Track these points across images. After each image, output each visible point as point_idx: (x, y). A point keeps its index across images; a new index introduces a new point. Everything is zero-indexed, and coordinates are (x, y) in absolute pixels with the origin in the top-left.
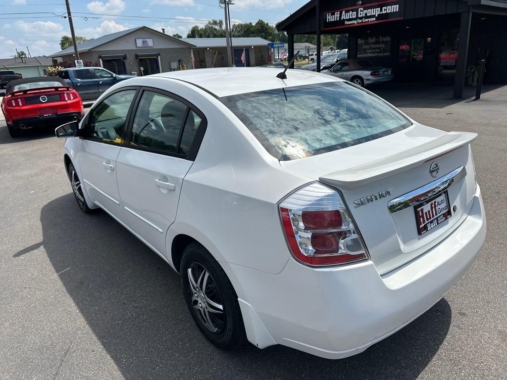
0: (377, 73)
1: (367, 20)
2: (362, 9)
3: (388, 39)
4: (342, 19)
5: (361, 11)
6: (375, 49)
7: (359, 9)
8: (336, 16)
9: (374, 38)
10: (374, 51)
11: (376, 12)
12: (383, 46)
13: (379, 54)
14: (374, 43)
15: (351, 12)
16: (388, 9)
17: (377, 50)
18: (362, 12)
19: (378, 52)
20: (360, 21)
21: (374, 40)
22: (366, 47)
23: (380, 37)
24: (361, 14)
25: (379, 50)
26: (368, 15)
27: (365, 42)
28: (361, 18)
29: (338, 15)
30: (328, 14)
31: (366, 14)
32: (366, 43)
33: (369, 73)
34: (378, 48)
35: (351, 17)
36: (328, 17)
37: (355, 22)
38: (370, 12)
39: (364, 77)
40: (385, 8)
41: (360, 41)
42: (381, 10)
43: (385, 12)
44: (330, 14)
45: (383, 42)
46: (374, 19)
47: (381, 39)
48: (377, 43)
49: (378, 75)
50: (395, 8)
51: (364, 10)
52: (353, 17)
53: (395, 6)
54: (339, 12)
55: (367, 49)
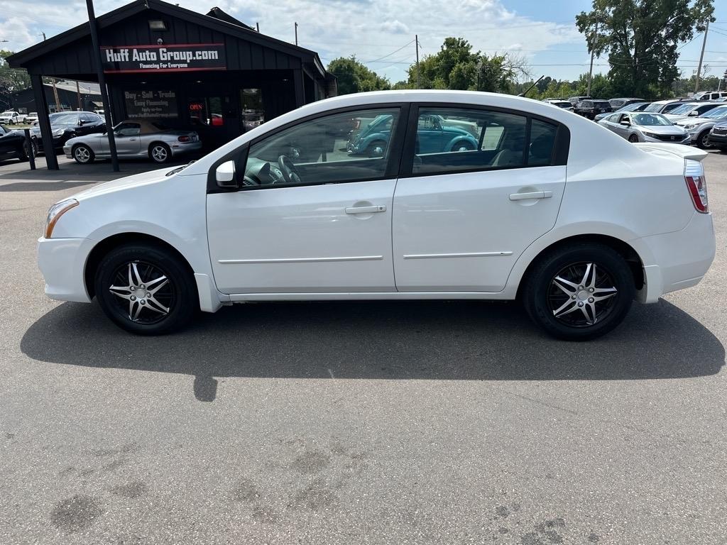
0: (186, 138)
1: (175, 66)
2: (165, 50)
3: (171, 95)
4: (134, 60)
5: (163, 52)
6: (155, 107)
7: (161, 50)
8: (122, 54)
9: (151, 93)
10: (153, 110)
11: (188, 56)
12: (166, 103)
13: (163, 115)
14: (151, 100)
15: (147, 52)
16: (203, 55)
17: (157, 109)
18: (165, 55)
19: (160, 112)
20: (165, 66)
21: (150, 95)
22: (140, 104)
23: (160, 92)
24: (164, 57)
25: (161, 110)
26: (175, 59)
27: (137, 97)
28: (165, 62)
29: (127, 54)
30: (107, 51)
31: (172, 58)
32: (139, 99)
33: (175, 138)
34: (159, 107)
35: (149, 59)
36: (108, 55)
37: (157, 66)
38: (178, 56)
39: (168, 143)
40: (200, 53)
41: (128, 95)
42: (194, 55)
43: (200, 58)
44: (112, 51)
45: (164, 99)
46: (186, 65)
47: (162, 94)
48: (156, 99)
49: (187, 140)
50: (213, 55)
51: (168, 51)
52: (152, 59)
53: (213, 52)
54: (126, 51)
55: (142, 106)
